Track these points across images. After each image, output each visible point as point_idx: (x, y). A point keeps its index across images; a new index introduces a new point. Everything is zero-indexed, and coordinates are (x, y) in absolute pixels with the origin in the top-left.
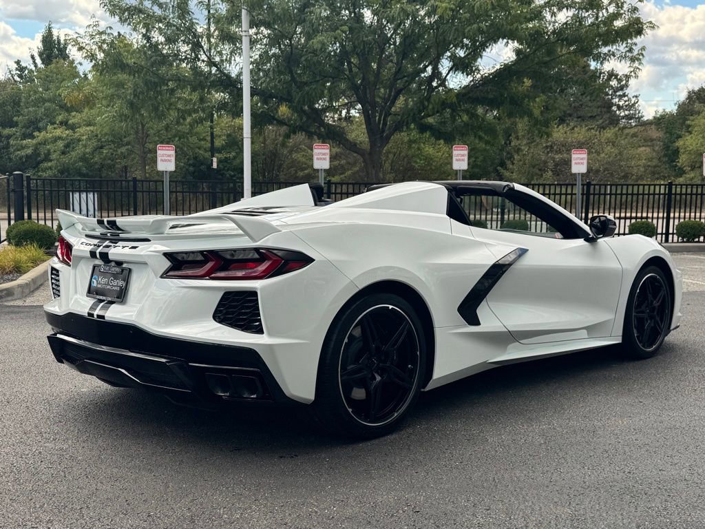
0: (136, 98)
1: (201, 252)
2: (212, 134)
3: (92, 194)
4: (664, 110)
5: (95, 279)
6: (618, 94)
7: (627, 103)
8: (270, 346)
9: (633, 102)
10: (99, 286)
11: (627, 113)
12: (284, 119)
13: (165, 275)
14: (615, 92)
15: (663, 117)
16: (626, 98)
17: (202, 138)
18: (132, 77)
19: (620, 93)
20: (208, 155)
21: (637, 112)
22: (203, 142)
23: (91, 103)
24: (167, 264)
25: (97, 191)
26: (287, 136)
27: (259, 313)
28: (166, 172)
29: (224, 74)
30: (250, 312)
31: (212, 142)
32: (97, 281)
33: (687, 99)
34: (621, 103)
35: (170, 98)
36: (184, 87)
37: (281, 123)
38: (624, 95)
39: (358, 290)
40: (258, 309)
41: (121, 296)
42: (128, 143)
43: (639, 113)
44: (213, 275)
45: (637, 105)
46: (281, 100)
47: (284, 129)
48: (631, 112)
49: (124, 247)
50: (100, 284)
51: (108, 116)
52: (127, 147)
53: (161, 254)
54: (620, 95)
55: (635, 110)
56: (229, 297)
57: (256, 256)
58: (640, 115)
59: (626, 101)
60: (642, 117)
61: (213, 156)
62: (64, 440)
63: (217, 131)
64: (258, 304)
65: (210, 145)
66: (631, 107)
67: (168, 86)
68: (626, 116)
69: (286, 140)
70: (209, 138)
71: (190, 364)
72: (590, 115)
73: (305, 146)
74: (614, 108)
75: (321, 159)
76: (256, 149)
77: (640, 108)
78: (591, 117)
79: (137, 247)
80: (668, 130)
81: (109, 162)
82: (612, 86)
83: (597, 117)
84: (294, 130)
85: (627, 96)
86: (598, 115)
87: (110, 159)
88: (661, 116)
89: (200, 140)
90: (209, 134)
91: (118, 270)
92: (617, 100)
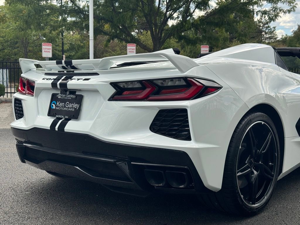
0: (30, 18)
1: (140, 82)
2: (63, 42)
3: (5, 70)
4: (286, 35)
5: (54, 103)
6: (265, 26)
7: (270, 31)
8: (197, 150)
9: (272, 30)
10: (58, 108)
11: (270, 35)
12: (107, 32)
13: (112, 98)
14: (264, 25)
15: (286, 38)
16: (269, 28)
17: (57, 44)
18: (27, 7)
19: (267, 26)
20: (60, 53)
21: (275, 35)
22: (57, 47)
23: (4, 21)
24: (113, 91)
25: (8, 68)
26: (109, 41)
27: (188, 125)
28: (47, 58)
29: (77, 6)
30: (181, 125)
31: (63, 47)
32: (56, 105)
33: (298, 29)
34: (267, 31)
35: (47, 19)
36: (55, 13)
37: (106, 34)
38: (269, 27)
39: (249, 109)
40: (188, 122)
41: (75, 115)
42: (18, 47)
43: (276, 36)
44: (150, 98)
45: (275, 32)
46: (107, 21)
47: (107, 37)
48: (272, 35)
49: (78, 79)
50: (58, 107)
51: (13, 28)
52: (18, 49)
53: (108, 84)
54: (266, 27)
55: (274, 34)
56: (162, 114)
57: (184, 83)
58: (276, 37)
59: (269, 30)
60: (277, 38)
61: (63, 54)
62: (36, 219)
63: (65, 41)
64: (187, 118)
65: (61, 48)
66: (271, 32)
67: (46, 12)
68: (270, 37)
69: (108, 43)
70: (61, 45)
71: (132, 163)
72: (252, 36)
73: (111, 50)
74: (263, 33)
75: (131, 52)
76: (85, 51)
77: (276, 33)
78: (252, 37)
79: (89, 79)
80: (290, 45)
81: (8, 57)
82: (262, 22)
83: (256, 38)
84: (113, 37)
85: (270, 27)
86: (256, 36)
87: (8, 55)
88: (285, 38)
89: (56, 46)
90: (61, 42)
91: (73, 96)
92: (265, 29)
